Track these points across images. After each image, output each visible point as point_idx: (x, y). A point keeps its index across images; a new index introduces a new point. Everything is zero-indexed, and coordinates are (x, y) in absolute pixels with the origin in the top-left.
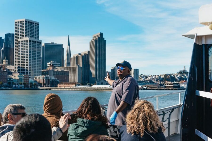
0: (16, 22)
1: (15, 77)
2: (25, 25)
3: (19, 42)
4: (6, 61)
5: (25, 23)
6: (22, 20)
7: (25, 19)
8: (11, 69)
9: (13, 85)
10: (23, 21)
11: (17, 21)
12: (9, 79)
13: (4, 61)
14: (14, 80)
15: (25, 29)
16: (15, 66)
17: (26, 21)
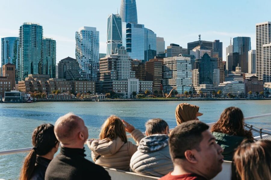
0: (257, 26)
1: (269, 86)
2: (269, 28)
3: (265, 48)
4: (239, 68)
5: (269, 27)
6: (264, 23)
7: (268, 22)
8: (247, 77)
9: (268, 95)
10: (266, 25)
11: (258, 24)
12: (265, 89)
13: (237, 69)
14: (269, 90)
15: (269, 33)
16: (257, 74)
17: (269, 25)
